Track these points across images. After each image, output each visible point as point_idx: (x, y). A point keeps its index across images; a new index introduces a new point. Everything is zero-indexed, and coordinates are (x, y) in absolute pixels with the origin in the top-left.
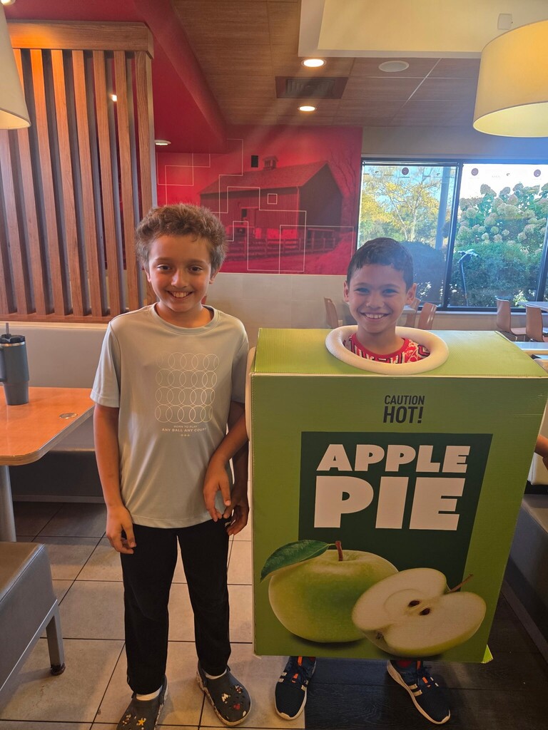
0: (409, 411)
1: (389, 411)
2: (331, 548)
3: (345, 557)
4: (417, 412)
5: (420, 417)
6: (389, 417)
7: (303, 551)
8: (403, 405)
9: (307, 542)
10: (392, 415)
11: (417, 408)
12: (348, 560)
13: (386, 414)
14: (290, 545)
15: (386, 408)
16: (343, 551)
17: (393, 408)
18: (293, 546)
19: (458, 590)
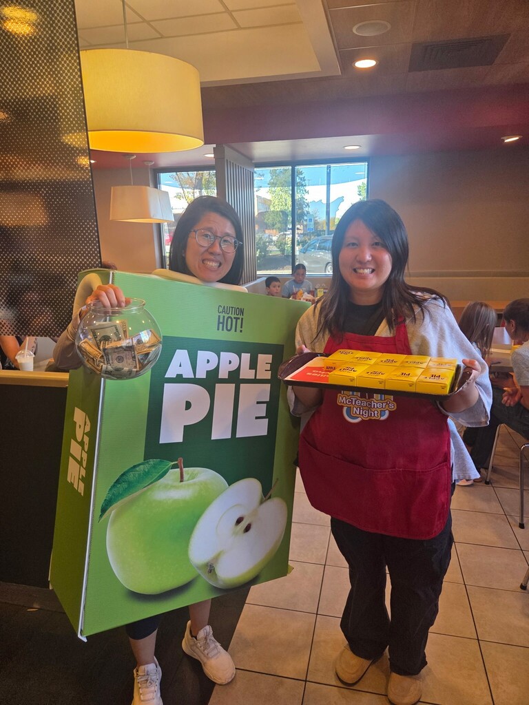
0: (234, 320)
1: (221, 321)
2: (174, 467)
3: (186, 477)
4: (239, 321)
5: (241, 327)
6: (221, 325)
7: (147, 474)
8: (230, 315)
9: (152, 462)
10: (223, 323)
11: (239, 318)
12: (188, 480)
13: (219, 323)
14: (135, 467)
15: (219, 316)
16: (184, 469)
17: (224, 317)
18: (137, 469)
19: (270, 498)
